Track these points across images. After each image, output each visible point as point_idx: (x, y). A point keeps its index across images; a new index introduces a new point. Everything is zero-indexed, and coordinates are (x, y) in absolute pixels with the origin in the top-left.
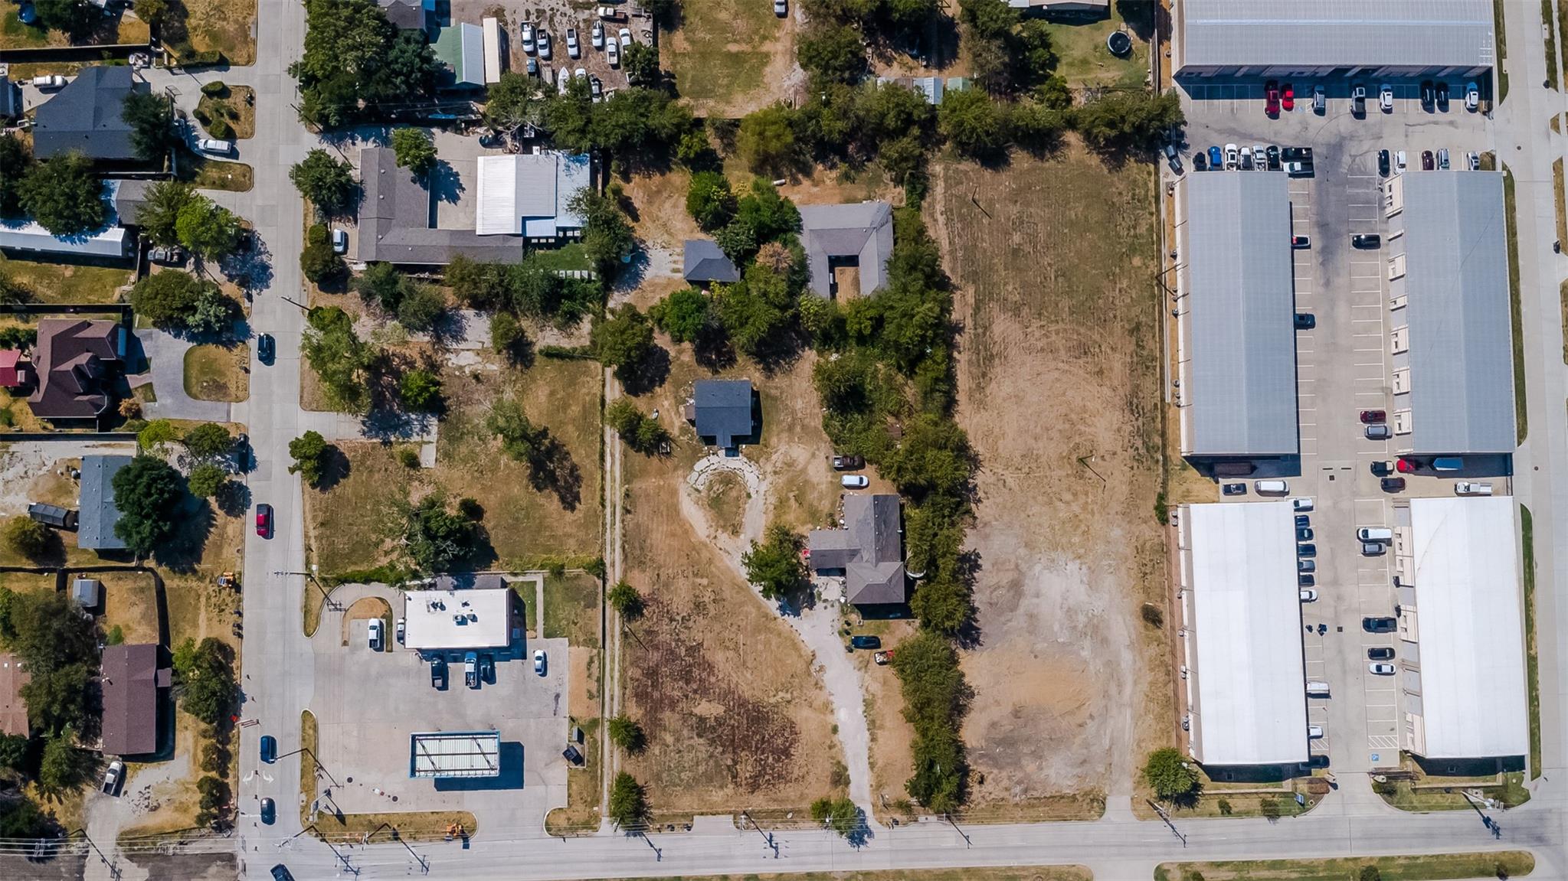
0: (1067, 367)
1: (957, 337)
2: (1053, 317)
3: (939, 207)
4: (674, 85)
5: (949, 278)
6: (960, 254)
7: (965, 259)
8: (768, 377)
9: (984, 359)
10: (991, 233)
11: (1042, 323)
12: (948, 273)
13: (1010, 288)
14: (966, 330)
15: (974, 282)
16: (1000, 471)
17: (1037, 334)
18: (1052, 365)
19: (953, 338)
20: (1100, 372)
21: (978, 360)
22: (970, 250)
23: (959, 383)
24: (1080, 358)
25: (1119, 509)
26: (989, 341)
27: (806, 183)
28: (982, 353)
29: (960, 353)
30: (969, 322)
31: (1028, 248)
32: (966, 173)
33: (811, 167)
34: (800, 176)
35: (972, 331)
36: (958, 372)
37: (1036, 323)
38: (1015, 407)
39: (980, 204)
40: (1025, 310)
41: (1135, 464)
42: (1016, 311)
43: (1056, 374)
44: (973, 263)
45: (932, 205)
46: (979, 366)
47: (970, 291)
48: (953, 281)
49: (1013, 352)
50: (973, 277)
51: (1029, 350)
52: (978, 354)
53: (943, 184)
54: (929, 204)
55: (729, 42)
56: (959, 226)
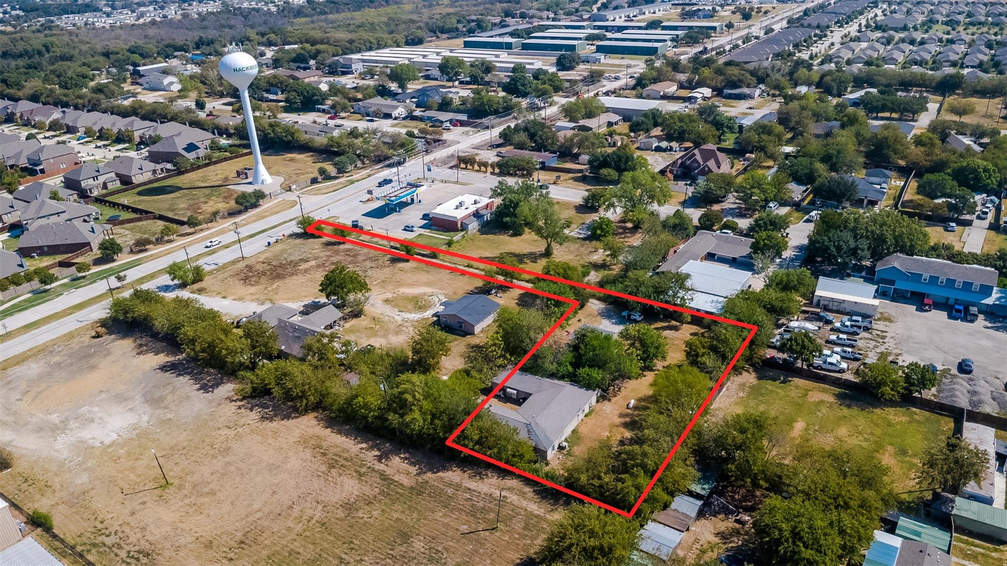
0: (250, 519)
1: (377, 453)
2: (308, 534)
3: (513, 498)
4: (774, 380)
5: (435, 473)
6: (450, 491)
7: (441, 493)
8: (469, 345)
9: (336, 461)
10: (447, 525)
11: (314, 521)
12: (440, 474)
13: (376, 513)
14: (376, 462)
15: (412, 488)
16: (240, 430)
17: (309, 512)
18: (266, 510)
19: (379, 450)
20: (209, 545)
21: (340, 456)
22: (446, 503)
23: (339, 436)
24: (245, 535)
25: (92, 493)
26: (349, 472)
27: (618, 421)
28: (343, 462)
29: (362, 449)
30: (381, 467)
31: (399, 550)
32: (533, 538)
33: (632, 430)
34: (628, 419)
35: (369, 465)
36: (348, 440)
37: (318, 515)
38: (271, 462)
39: (487, 533)
40: (341, 514)
41: (100, 526)
42: (349, 507)
43: (256, 506)
44: (430, 496)
45: (523, 494)
46: (337, 455)
47: (406, 481)
48: (429, 474)
49: (317, 484)
50: (417, 490)
51: (303, 497)
52: (346, 459)
53: (536, 512)
54: (525, 493)
55: (808, 425)
56: (481, 504)
